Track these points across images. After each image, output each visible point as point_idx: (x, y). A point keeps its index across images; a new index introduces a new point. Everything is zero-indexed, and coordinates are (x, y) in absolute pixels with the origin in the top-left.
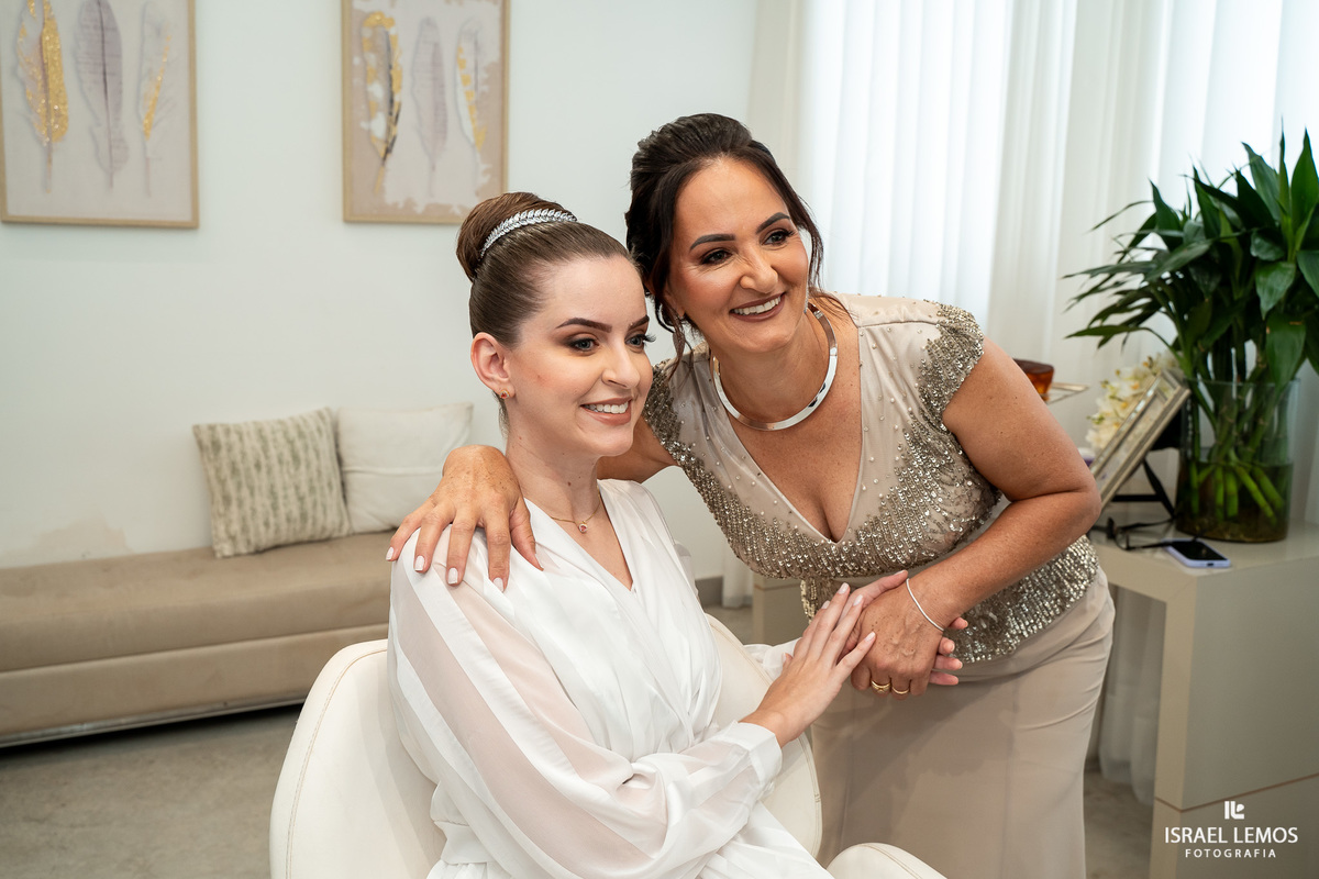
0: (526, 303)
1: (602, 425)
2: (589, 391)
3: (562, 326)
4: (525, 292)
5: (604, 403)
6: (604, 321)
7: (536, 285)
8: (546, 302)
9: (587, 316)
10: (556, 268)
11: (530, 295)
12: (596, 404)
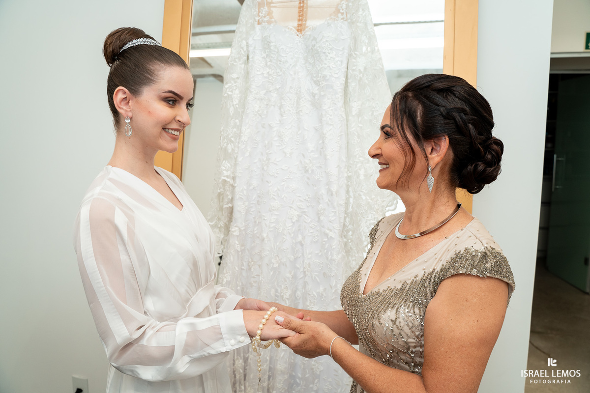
0: (149, 79)
1: (170, 138)
2: (170, 123)
3: (165, 92)
4: (149, 74)
5: (172, 129)
6: (182, 95)
7: (155, 72)
8: (159, 81)
9: (176, 91)
10: (166, 67)
11: (152, 76)
12: (169, 129)
